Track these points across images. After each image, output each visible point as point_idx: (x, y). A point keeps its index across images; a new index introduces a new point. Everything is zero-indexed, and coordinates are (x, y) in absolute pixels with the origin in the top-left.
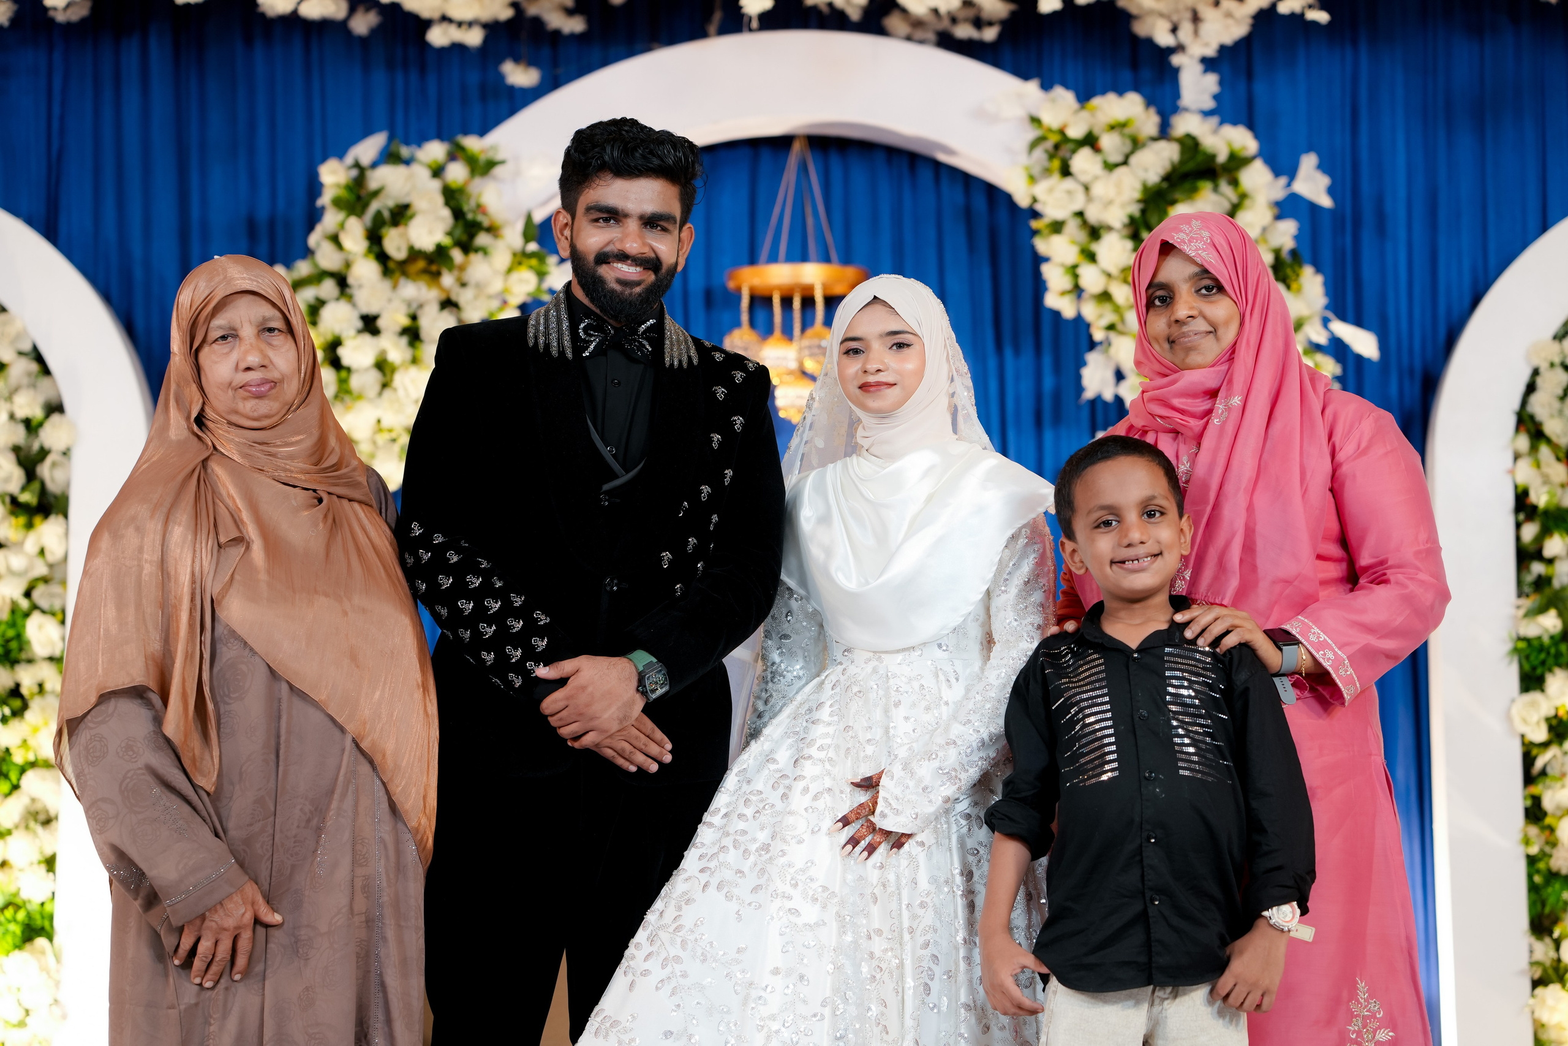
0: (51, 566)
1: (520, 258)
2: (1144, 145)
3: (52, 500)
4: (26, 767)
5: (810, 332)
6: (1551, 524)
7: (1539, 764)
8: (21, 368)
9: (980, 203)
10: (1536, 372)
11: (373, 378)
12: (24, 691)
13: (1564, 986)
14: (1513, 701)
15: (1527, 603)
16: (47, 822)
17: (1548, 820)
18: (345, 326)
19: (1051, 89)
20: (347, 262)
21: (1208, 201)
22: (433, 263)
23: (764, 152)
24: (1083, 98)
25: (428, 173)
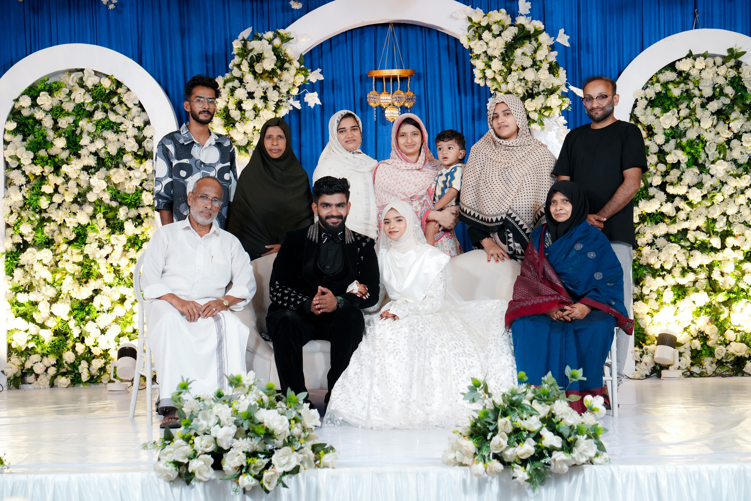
0: (148, 175)
1: (299, 70)
2: (507, 28)
3: (148, 154)
4: (144, 241)
5: (396, 92)
8: (135, 110)
9: (452, 44)
10: (637, 100)
11: (253, 113)
12: (142, 216)
13: (643, 301)
17: (639, 248)
18: (243, 96)
19: (475, 9)
20: (243, 74)
21: (528, 47)
22: (271, 74)
23: (379, 28)
24: (486, 12)
25: (268, 42)
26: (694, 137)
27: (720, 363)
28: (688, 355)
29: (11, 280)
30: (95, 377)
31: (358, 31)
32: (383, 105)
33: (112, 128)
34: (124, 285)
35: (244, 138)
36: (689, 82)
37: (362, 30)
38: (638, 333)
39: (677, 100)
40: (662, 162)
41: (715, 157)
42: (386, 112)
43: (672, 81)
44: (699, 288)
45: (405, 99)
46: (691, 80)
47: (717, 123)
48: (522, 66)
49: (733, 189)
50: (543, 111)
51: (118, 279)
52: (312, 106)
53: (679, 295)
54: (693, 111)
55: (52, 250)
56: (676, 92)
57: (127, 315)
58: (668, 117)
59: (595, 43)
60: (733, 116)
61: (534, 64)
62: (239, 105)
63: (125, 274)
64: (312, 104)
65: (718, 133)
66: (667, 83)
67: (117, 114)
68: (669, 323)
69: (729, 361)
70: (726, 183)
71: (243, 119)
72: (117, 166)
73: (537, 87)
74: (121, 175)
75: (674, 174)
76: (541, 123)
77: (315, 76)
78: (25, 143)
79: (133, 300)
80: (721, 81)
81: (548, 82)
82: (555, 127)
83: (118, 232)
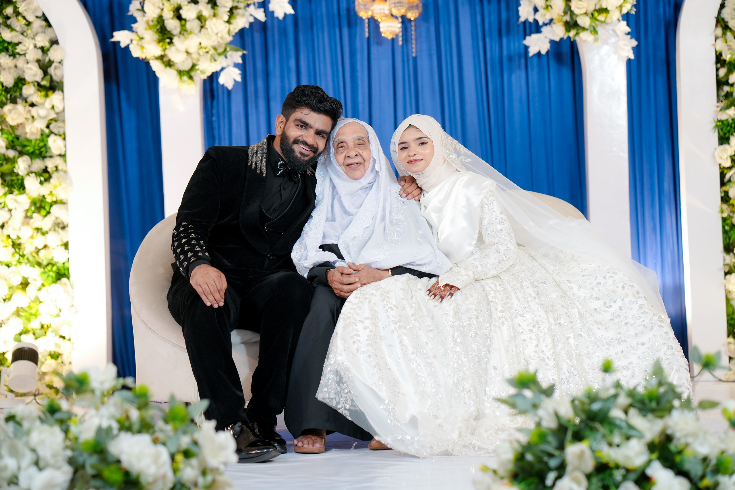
0: (57, 114)
3: (56, 84)
4: (53, 204)
6: (732, 68)
7: (727, 177)
8: (38, 24)
11: (196, 24)
12: (49, 170)
14: (716, 149)
15: (721, 105)
16: (63, 228)
17: (731, 202)
32: (377, 17)
33: (7, 50)
34: (26, 264)
35: (186, 59)
38: (732, 319)
42: (381, 25)
45: (407, 6)
50: (596, 14)
51: (17, 256)
52: (281, 16)
57: (32, 305)
62: (177, 12)
63: (28, 249)
64: (279, 14)
67: (13, 30)
71: (184, 31)
72: (14, 101)
74: (20, 114)
76: (594, 31)
79: (40, 285)
83: (16, 192)
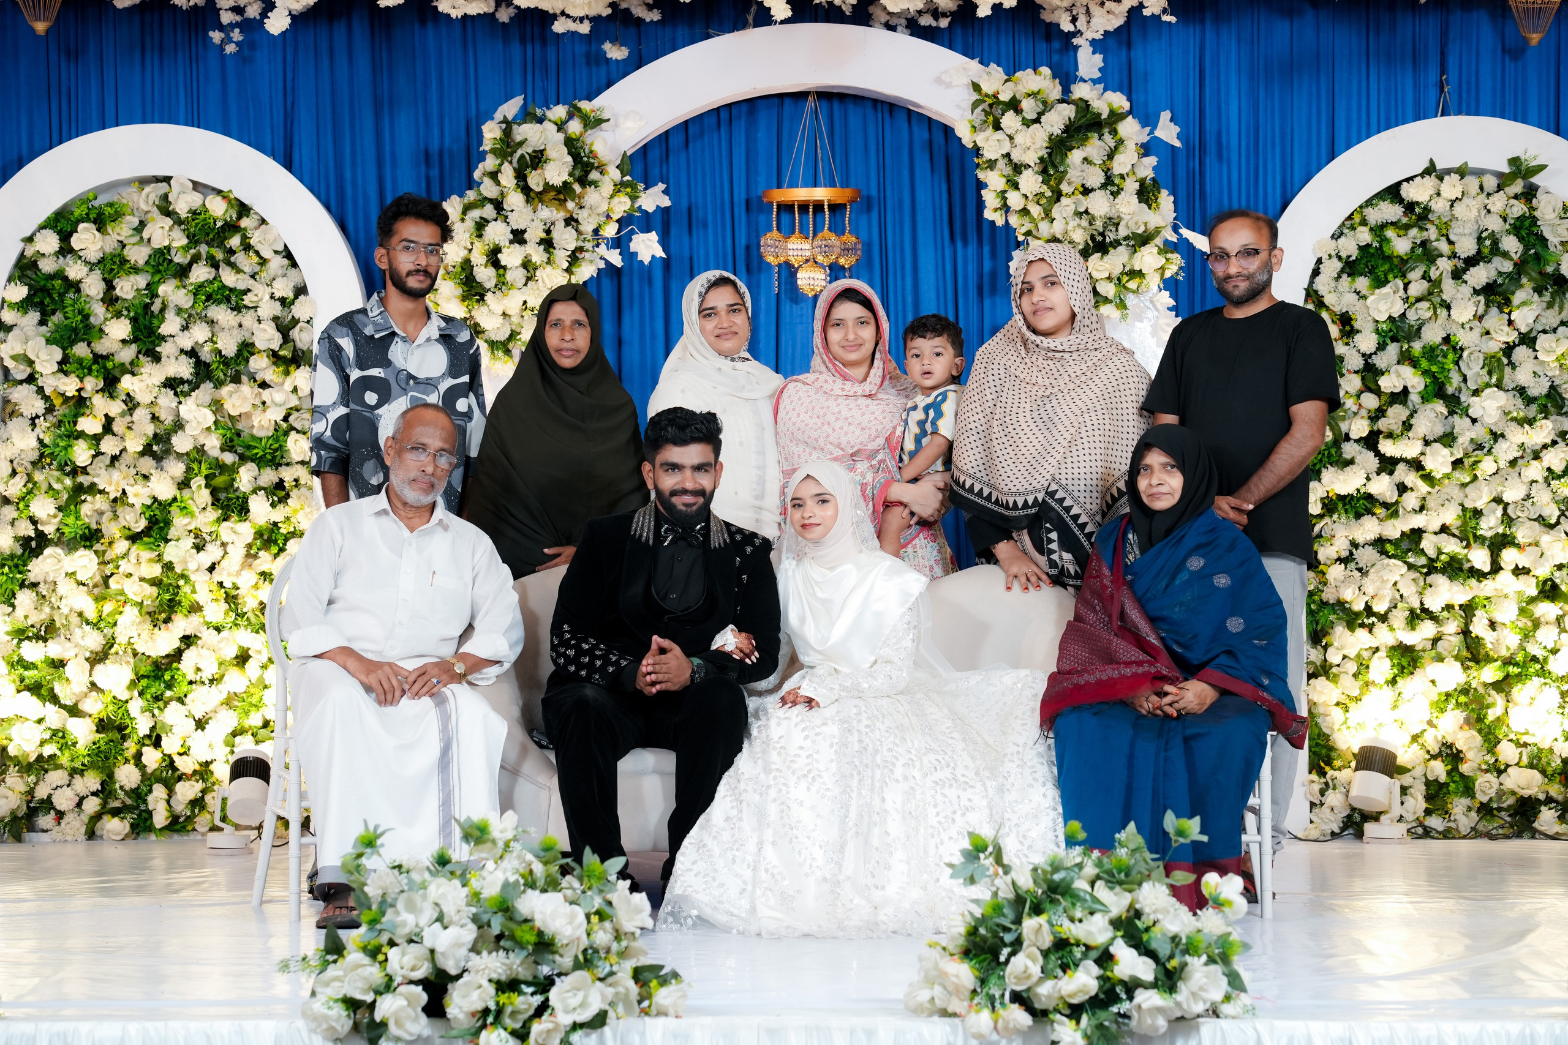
0: (300, 398)
1: (619, 187)
2: (1052, 107)
3: (301, 354)
4: (289, 536)
5: (820, 235)
8: (277, 263)
9: (939, 137)
10: (1319, 261)
11: (521, 274)
12: (286, 485)
13: (1328, 678)
17: (1321, 567)
18: (502, 238)
19: (987, 65)
20: (502, 194)
21: (1095, 147)
22: (561, 194)
23: (787, 101)
24: (1010, 72)
25: (555, 128)
26: (1438, 340)
27: (1486, 810)
28: (1419, 792)
29: (9, 615)
30: (182, 819)
31: (744, 108)
32: (793, 261)
33: (228, 300)
34: (246, 626)
35: (503, 325)
36: (1428, 226)
37: (752, 104)
38: (1317, 745)
39: (1403, 261)
40: (1369, 390)
41: (1479, 381)
42: (799, 275)
43: (1392, 223)
44: (1445, 653)
45: (839, 250)
46: (1432, 222)
47: (1486, 311)
48: (1083, 185)
49: (1517, 448)
50: (1125, 279)
51: (233, 615)
52: (647, 260)
53: (1403, 668)
54: (1435, 284)
55: (96, 552)
56: (1401, 245)
57: (252, 690)
58: (1385, 297)
59: (1234, 142)
60: (1518, 297)
61: (1109, 181)
62: (493, 257)
63: (249, 603)
64: (645, 257)
65: (1488, 333)
66: (1383, 226)
67: (239, 271)
68: (1380, 725)
69: (1504, 805)
70: (1503, 436)
71: (501, 285)
72: (236, 379)
73: (1114, 229)
74: (246, 398)
75: (1396, 415)
76: (1122, 305)
77: (653, 199)
78: (44, 327)
79: (265, 660)
80: (1494, 224)
81: (1135, 219)
82: (1151, 314)
83: (235, 517)
